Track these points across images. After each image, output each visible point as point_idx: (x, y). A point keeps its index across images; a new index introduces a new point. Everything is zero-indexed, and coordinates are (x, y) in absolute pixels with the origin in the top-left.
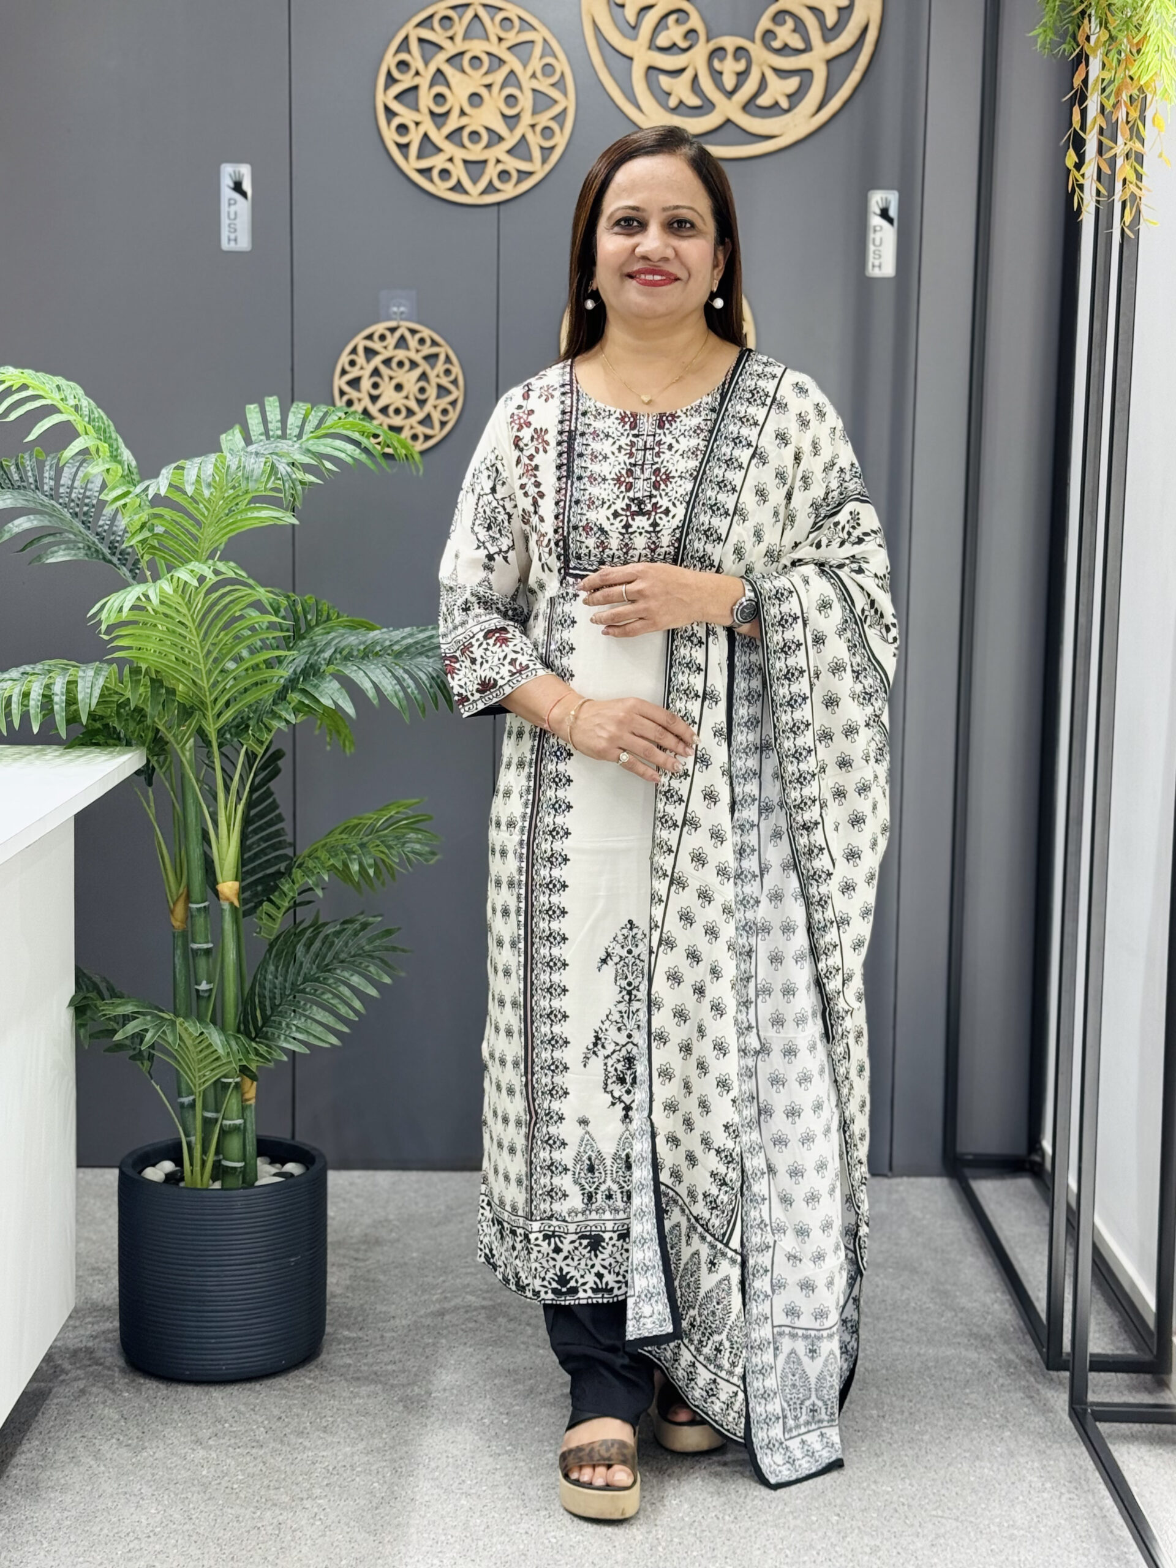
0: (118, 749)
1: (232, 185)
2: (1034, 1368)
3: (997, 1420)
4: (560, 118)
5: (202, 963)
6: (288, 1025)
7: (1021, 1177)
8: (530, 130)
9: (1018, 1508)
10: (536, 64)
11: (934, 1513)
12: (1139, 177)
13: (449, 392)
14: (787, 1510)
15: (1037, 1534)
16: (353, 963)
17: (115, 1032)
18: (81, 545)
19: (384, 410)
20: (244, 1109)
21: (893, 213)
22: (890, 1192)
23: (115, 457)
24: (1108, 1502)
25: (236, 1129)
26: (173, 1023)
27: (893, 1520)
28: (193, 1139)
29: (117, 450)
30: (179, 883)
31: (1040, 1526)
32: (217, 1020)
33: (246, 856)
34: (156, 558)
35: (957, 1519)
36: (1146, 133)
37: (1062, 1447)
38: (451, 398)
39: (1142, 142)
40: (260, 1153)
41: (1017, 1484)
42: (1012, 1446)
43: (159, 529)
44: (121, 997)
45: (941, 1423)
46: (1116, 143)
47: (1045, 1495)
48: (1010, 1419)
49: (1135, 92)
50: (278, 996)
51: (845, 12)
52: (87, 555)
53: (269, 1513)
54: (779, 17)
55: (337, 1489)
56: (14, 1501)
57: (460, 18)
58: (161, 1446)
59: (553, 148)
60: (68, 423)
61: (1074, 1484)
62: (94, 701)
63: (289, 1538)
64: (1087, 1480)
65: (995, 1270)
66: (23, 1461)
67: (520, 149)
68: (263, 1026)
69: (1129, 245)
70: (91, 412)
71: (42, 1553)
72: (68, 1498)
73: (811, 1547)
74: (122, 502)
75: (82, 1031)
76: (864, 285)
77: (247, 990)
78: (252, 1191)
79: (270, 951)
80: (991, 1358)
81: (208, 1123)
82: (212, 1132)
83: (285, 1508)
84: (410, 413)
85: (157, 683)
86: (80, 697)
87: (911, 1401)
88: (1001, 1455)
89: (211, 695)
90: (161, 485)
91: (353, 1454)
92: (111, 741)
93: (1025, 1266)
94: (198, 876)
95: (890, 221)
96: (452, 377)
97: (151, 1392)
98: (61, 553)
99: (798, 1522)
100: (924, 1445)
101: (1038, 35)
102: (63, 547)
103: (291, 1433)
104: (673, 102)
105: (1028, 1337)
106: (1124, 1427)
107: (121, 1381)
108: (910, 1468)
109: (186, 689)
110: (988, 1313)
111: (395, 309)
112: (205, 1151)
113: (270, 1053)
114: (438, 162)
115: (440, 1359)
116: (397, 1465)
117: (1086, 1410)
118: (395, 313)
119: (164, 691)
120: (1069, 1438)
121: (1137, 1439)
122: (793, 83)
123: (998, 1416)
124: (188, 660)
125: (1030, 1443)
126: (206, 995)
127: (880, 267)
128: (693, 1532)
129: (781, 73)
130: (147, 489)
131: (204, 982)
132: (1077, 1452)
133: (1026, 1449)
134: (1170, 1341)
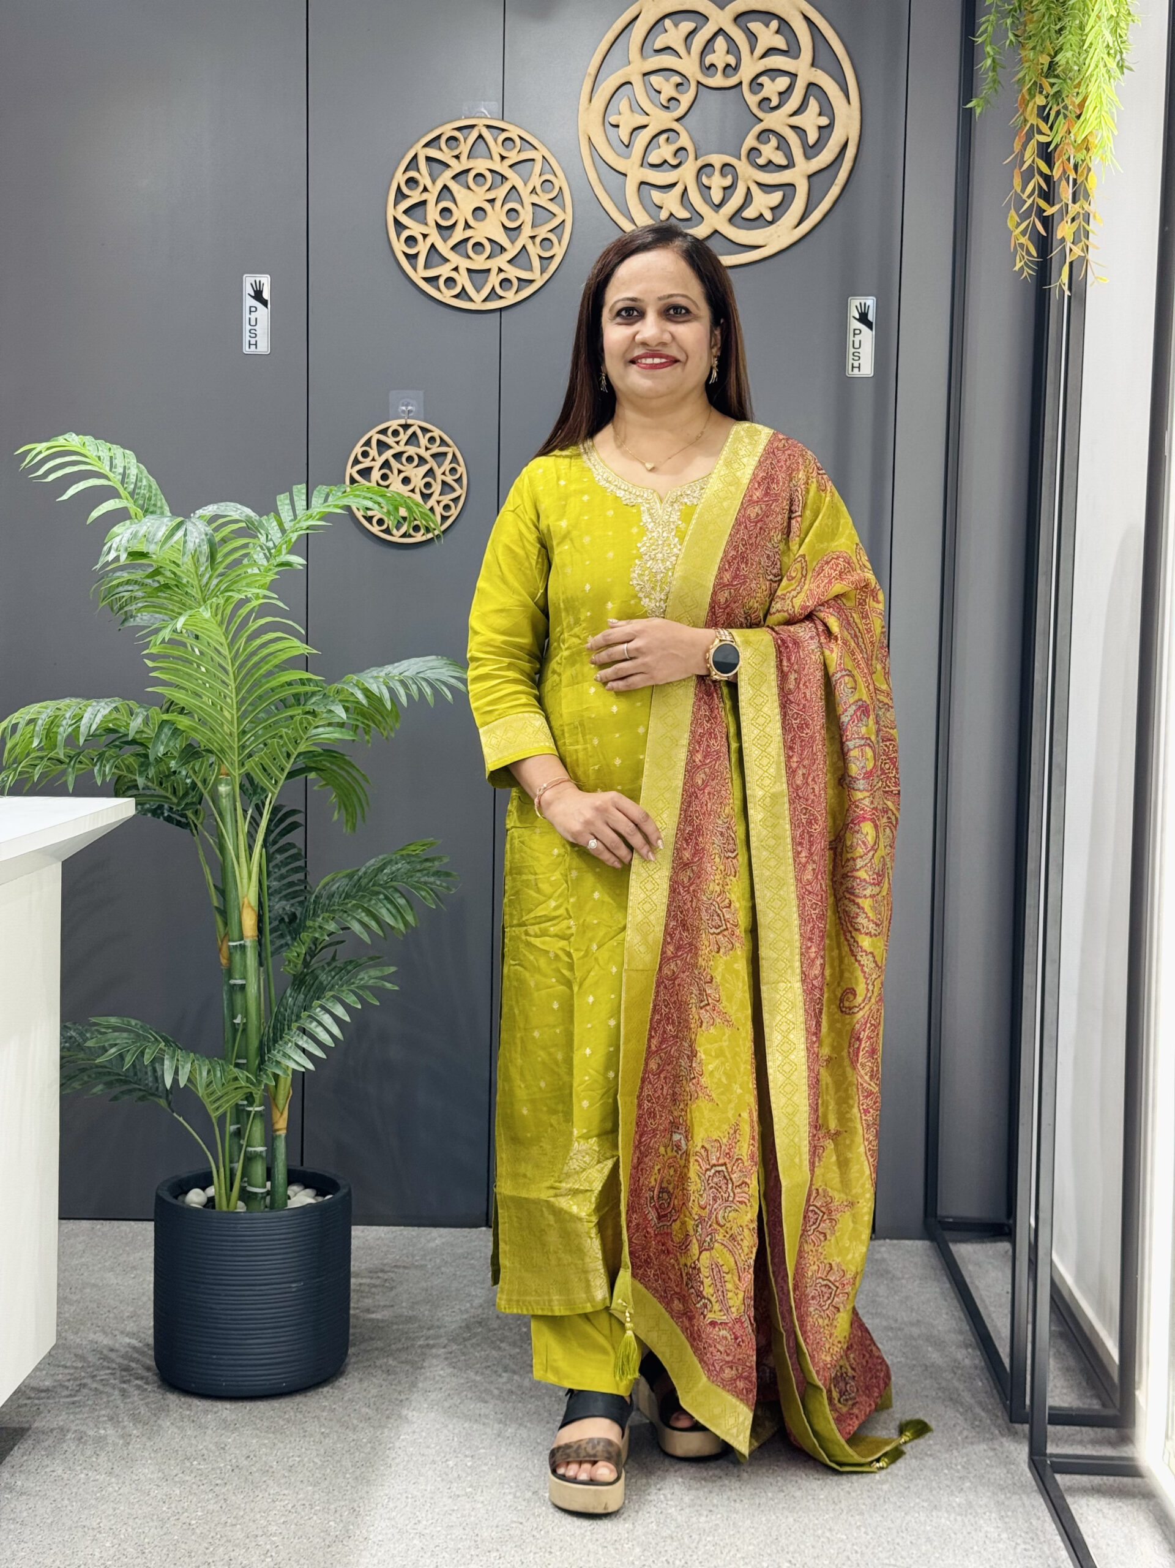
1: (253, 293)
2: (1000, 1421)
3: (958, 1471)
4: (558, 230)
7: (1001, 1241)
8: (530, 241)
9: (972, 1557)
10: (535, 181)
11: (887, 1561)
13: (453, 489)
14: (739, 1555)
21: (871, 317)
37: (1021, 1499)
38: (454, 495)
39: (1088, 201)
41: (973, 1532)
42: (972, 1496)
45: (901, 1473)
47: (1001, 1546)
48: (971, 1469)
51: (825, 132)
54: (764, 135)
57: (465, 140)
58: (128, 1481)
59: (552, 257)
61: (1030, 1535)
67: (520, 258)
76: (845, 385)
80: (958, 1411)
88: (959, 1505)
91: (314, 1493)
95: (869, 325)
96: (457, 476)
100: (882, 1494)
103: (257, 1472)
105: (995, 1391)
106: (1082, 1479)
108: (866, 1516)
110: (958, 1368)
111: (404, 407)
114: (445, 271)
115: (414, 1403)
117: (1044, 1462)
118: (403, 411)
120: (1029, 1490)
121: (1097, 1492)
122: (776, 197)
123: (959, 1467)
125: (989, 1494)
127: (859, 367)
129: (765, 187)
132: (1036, 1504)
133: (985, 1500)
134: (1134, 1395)
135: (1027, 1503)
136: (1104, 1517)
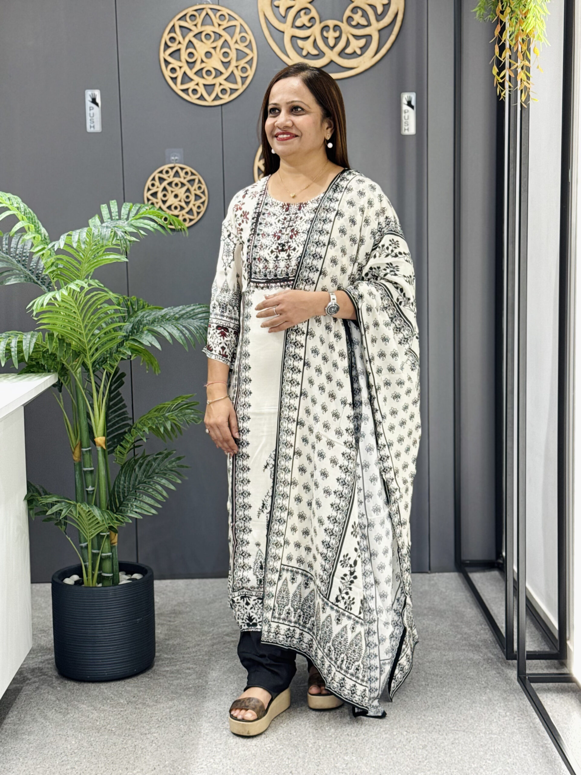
0: (44, 374)
1: (91, 100)
2: (501, 660)
3: (483, 684)
4: (250, 62)
5: (89, 478)
6: (132, 505)
7: (494, 570)
8: (235, 69)
9: (493, 725)
10: (237, 37)
11: (453, 729)
12: (528, 78)
13: (201, 198)
14: (382, 730)
15: (503, 736)
16: (163, 475)
17: (47, 511)
18: (22, 276)
19: (169, 208)
20: (112, 548)
21: (413, 103)
22: (429, 580)
23: (38, 231)
24: (538, 720)
25: (108, 557)
26: (75, 506)
27: (433, 733)
28: (87, 563)
29: (38, 228)
30: (76, 439)
31: (504, 732)
32: (98, 504)
33: (109, 425)
34: (59, 280)
35: (464, 731)
36: (530, 58)
37: (514, 696)
38: (202, 200)
39: (529, 61)
40: (121, 570)
41: (493, 713)
42: (491, 696)
43: (61, 266)
44: (50, 494)
45: (456, 687)
46: (517, 62)
47: (507, 718)
48: (489, 684)
49: (525, 37)
50: (126, 491)
51: (387, 7)
52: (25, 280)
53: (130, 741)
54: (355, 10)
55: (163, 729)
56: (5, 740)
58: (77, 712)
59: (247, 77)
60: (13, 216)
61: (521, 713)
62: (31, 350)
63: (140, 752)
64: (527, 711)
65: (481, 615)
66: (9, 722)
67: (231, 78)
68: (120, 506)
69: (525, 111)
70: (25, 210)
71: (20, 764)
72: (32, 738)
73: (394, 747)
74: (41, 253)
75: (31, 512)
76: (401, 139)
77: (111, 489)
78: (117, 587)
79: (122, 470)
80: (480, 656)
81: (94, 555)
82: (97, 559)
83: (137, 739)
84: (182, 208)
85: (62, 340)
86: (24, 348)
87: (441, 677)
88: (485, 700)
89: (88, 345)
90: (61, 243)
91: (170, 712)
92: (40, 370)
93: (496, 612)
94: (85, 435)
95: (412, 107)
96: (202, 190)
97: (71, 687)
98: (12, 280)
99: (387, 735)
100: (447, 697)
101: (477, 11)
102: (14, 277)
103: (140, 703)
104: (304, 53)
105: (497, 645)
106: (544, 685)
107: (56, 682)
108: (441, 708)
109: (76, 344)
110: (478, 635)
111: (173, 158)
112: (93, 569)
113: (123, 519)
114: (191, 86)
115: (212, 666)
116: (192, 717)
117: (525, 677)
118: (173, 160)
119: (65, 345)
120: (518, 692)
121: (551, 691)
122: (362, 42)
123: (483, 682)
124: (76, 329)
125: (499, 694)
126: (91, 493)
127: (408, 130)
128: (336, 742)
129: (357, 37)
130: (54, 246)
131: (90, 487)
132: (522, 698)
133: (497, 698)
134: (566, 644)
135: (518, 698)
136: (555, 702)
